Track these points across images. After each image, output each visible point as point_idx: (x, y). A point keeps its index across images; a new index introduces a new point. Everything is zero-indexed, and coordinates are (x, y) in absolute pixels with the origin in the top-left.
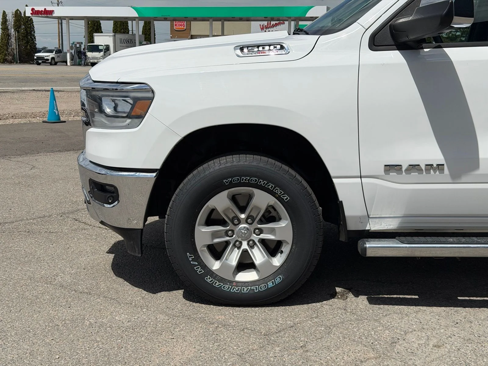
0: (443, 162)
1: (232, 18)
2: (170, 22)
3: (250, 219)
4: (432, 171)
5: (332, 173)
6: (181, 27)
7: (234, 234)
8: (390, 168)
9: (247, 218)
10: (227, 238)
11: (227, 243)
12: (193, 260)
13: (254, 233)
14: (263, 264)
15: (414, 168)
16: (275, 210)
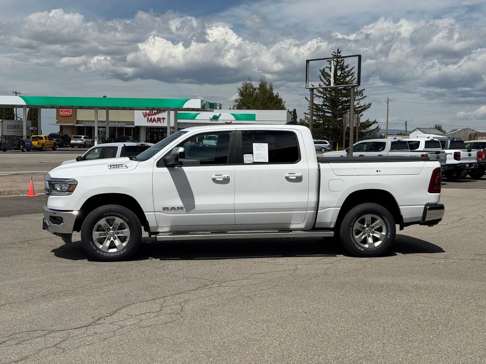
0: (183, 206)
1: (116, 107)
2: (56, 109)
3: (114, 229)
4: (179, 209)
5: (144, 211)
6: (66, 113)
7: (108, 235)
8: (164, 209)
9: (113, 228)
10: (105, 236)
11: (105, 238)
12: (92, 244)
13: (116, 234)
14: (119, 245)
15: (173, 208)
16: (124, 225)
